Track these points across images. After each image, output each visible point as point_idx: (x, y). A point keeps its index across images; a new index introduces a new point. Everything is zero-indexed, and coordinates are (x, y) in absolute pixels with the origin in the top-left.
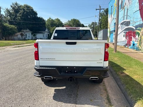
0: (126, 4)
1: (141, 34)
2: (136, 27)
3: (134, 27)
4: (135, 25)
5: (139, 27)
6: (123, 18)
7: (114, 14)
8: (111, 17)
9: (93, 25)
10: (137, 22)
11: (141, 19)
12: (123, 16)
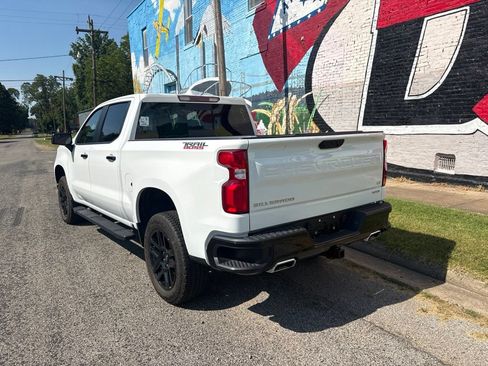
0: (205, 29)
1: (273, 119)
2: (256, 100)
3: (248, 99)
4: (249, 95)
5: (267, 100)
6: (200, 72)
7: (157, 54)
8: (146, 63)
9: (43, 85)
10: (258, 85)
11: (270, 79)
12: (200, 64)
